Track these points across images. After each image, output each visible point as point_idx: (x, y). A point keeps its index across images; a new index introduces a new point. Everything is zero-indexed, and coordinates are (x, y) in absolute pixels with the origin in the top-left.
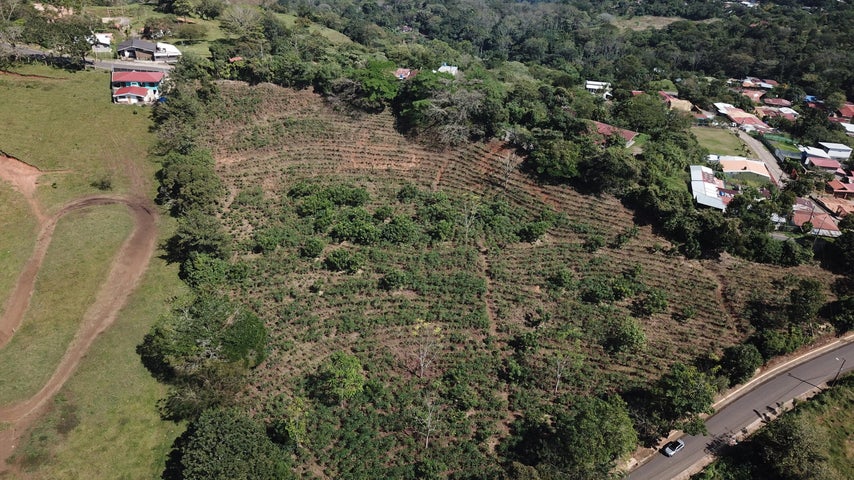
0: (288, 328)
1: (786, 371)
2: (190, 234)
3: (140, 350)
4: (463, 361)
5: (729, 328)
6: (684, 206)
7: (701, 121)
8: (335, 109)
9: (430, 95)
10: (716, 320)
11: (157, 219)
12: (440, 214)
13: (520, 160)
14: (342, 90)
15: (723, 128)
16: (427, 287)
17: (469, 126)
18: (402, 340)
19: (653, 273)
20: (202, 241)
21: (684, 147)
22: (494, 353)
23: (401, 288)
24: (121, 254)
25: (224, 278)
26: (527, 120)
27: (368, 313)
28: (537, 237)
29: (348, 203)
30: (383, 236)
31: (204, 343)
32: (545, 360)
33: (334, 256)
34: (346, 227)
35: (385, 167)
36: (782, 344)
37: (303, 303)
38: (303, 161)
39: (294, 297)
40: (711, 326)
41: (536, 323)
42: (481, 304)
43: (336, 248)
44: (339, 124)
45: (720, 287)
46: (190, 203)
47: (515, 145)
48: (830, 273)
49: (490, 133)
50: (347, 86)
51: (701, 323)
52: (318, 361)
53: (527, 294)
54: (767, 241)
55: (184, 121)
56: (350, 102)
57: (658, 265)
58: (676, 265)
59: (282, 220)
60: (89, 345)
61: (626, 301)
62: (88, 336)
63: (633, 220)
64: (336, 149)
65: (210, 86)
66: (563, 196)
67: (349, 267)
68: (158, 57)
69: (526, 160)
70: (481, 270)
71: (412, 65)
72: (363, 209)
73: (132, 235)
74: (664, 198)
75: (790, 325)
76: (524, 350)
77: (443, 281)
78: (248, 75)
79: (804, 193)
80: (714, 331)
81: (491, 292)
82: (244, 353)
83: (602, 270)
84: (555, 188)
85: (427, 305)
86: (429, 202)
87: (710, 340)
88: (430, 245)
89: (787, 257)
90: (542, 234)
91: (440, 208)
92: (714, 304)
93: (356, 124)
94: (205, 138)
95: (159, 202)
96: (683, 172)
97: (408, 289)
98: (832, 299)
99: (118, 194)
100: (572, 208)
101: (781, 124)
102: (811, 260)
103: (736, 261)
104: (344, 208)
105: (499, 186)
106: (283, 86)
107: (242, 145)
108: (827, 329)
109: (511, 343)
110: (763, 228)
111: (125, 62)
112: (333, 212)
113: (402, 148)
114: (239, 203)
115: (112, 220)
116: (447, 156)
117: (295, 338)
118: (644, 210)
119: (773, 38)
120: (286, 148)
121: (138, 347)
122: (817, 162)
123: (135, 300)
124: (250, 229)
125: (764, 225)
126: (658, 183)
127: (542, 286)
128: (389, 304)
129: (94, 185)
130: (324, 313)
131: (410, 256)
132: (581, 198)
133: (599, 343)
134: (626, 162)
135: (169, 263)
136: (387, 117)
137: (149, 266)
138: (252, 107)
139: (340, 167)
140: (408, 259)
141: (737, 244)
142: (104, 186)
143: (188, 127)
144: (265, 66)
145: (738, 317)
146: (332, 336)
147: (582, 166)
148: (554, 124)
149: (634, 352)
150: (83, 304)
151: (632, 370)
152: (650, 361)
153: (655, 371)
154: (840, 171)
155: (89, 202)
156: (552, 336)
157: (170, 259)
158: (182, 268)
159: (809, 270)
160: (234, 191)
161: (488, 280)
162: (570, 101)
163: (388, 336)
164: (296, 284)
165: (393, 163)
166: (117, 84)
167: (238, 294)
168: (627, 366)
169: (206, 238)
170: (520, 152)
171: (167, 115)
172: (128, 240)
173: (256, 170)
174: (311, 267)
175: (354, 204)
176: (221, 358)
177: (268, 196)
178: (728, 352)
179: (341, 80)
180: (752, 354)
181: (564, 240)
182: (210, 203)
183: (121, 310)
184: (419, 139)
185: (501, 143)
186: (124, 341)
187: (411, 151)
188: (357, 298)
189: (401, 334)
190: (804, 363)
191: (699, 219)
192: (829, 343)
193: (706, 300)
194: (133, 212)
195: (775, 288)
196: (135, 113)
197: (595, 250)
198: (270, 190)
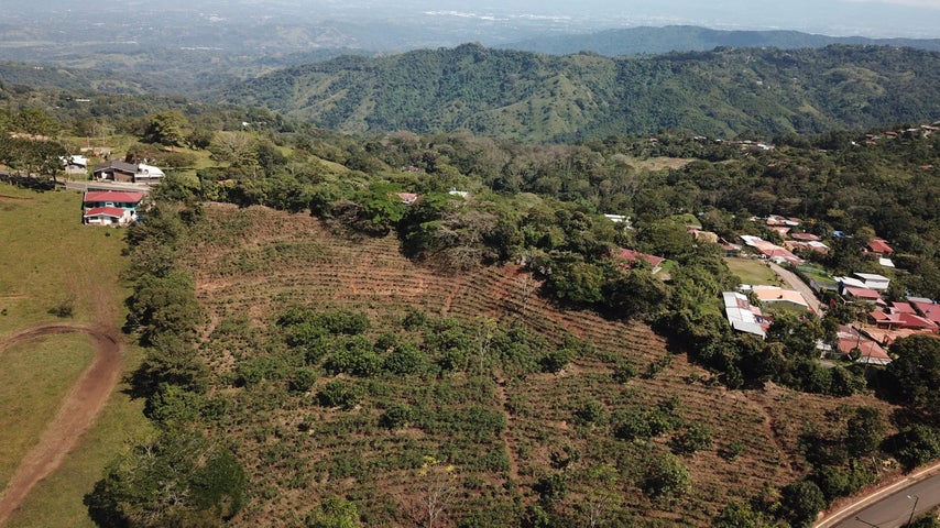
0: (272, 472)
1: (853, 515)
2: (161, 362)
3: (88, 500)
4: (480, 509)
5: (783, 466)
6: (721, 331)
7: (729, 251)
8: (334, 233)
9: (439, 217)
10: (767, 456)
11: (123, 349)
12: (452, 342)
13: (538, 284)
14: (342, 213)
15: (752, 258)
16: (437, 423)
17: (481, 249)
18: (407, 486)
19: (692, 406)
20: (174, 370)
21: (714, 271)
22: (516, 500)
23: (406, 425)
24: (77, 387)
25: (197, 416)
26: (544, 243)
27: (366, 455)
28: (561, 367)
29: (346, 331)
30: (386, 367)
31: (168, 487)
32: (576, 507)
33: (328, 388)
34: (341, 356)
35: (389, 293)
36: (844, 482)
37: (291, 444)
38: (296, 287)
39: (280, 436)
40: (763, 465)
41: (564, 464)
42: (501, 442)
43: (331, 380)
44: (339, 248)
45: (768, 420)
46: (163, 330)
47: (532, 269)
48: (887, 404)
49: (504, 257)
50: (348, 208)
51: (751, 460)
52: (306, 511)
53: (552, 432)
54: (814, 367)
55: (163, 243)
56: (351, 225)
57: (697, 397)
58: (717, 397)
59: (269, 350)
60: (24, 494)
61: (665, 437)
62: (24, 484)
63: (666, 347)
64: (334, 274)
65: (195, 206)
66: (587, 322)
67: (345, 403)
68: (139, 179)
69: (544, 284)
70: (499, 404)
71: (418, 189)
72: (363, 336)
73: (91, 367)
74: (698, 322)
75: (851, 461)
76: (551, 494)
77: (455, 416)
78: (238, 196)
79: (847, 321)
80: (767, 470)
81: (511, 429)
82: (217, 500)
83: (635, 403)
84: (578, 314)
85: (437, 445)
86: (437, 329)
87: (764, 480)
88: (440, 376)
89: (838, 386)
90: (566, 362)
91: (451, 336)
92: (763, 439)
93: (358, 249)
94: (186, 262)
95: (127, 330)
96: (715, 298)
97: (414, 427)
98: (893, 432)
99: (80, 322)
100: (599, 336)
101: (813, 257)
102: (864, 390)
103: (783, 391)
104: (343, 337)
105: (516, 312)
106: (277, 209)
107: (228, 269)
108: (892, 466)
109: (535, 488)
110: (808, 354)
111: (102, 182)
112: (328, 340)
113: (408, 272)
114: (221, 332)
115: (70, 351)
116: (457, 281)
117: (279, 483)
118: (679, 336)
119: (793, 177)
120: (277, 274)
121: (87, 497)
122: (854, 292)
123: (89, 440)
124: (232, 360)
125: (809, 350)
126: (690, 307)
127: (569, 422)
128: (392, 445)
129: (52, 312)
130: (314, 455)
131: (417, 389)
132: (606, 325)
133: (636, 485)
134: (654, 284)
135: (133, 398)
136: (392, 242)
137: (109, 401)
138: (241, 230)
139: (338, 294)
140: (414, 392)
141: (782, 371)
142: (64, 312)
143: (166, 249)
144: (257, 187)
145: (791, 453)
146: (324, 481)
147: (606, 290)
148: (574, 247)
149: (678, 495)
150: (23, 445)
151: (677, 516)
152: (696, 505)
153: (703, 517)
154: (880, 301)
155: (44, 331)
156: (584, 478)
157: (134, 394)
158: (148, 403)
159: (863, 399)
160: (215, 319)
161: (507, 415)
162: (590, 226)
163: (390, 482)
164: (282, 421)
165: (398, 288)
166: (90, 205)
167: (213, 434)
168: (671, 511)
169: (179, 367)
170: (538, 276)
171: (145, 235)
172: (86, 372)
173: (242, 296)
174: (301, 403)
175: (353, 332)
176: (187, 505)
177: (255, 324)
178: (785, 491)
179: (341, 201)
180: (813, 492)
181: (590, 371)
182: (187, 330)
183: (69, 453)
184: (426, 263)
185: (516, 267)
186: (68, 490)
187: (419, 275)
188: (354, 437)
189: (407, 479)
190: (871, 505)
191: (738, 345)
192: (896, 481)
193: (753, 434)
194: (94, 341)
195: (829, 420)
196: (107, 235)
197: (626, 381)
198: (257, 319)
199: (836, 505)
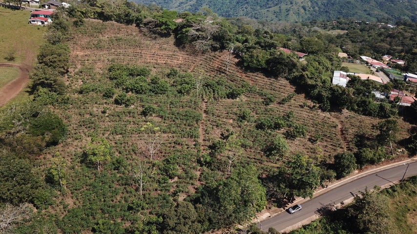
1: (374, 173)
5: (341, 148)
6: (322, 83)
7: (350, 60)
8: (144, 35)
9: (192, 26)
10: (334, 143)
13: (237, 60)
14: (148, 24)
17: (210, 42)
19: (301, 118)
20: (44, 80)
22: (199, 151)
23: (153, 115)
24: (5, 87)
28: (237, 97)
29: (138, 75)
30: (150, 90)
35: (164, 62)
38: (121, 56)
40: (330, 146)
41: (226, 138)
42: (198, 126)
44: (144, 41)
45: (340, 126)
48: (408, 124)
49: (223, 47)
50: (150, 22)
51: (325, 144)
53: (224, 123)
54: (369, 102)
56: (152, 31)
57: (305, 113)
58: (315, 114)
61: (283, 130)
63: (295, 91)
64: (140, 52)
65: (80, 19)
66: (257, 78)
67: (126, 103)
69: (239, 60)
70: (201, 110)
73: (14, 80)
74: (311, 78)
76: (216, 150)
77: (178, 113)
78: (102, 16)
80: (332, 149)
81: (204, 121)
84: (253, 74)
87: (329, 153)
89: (382, 113)
90: (241, 95)
92: (334, 135)
93: (154, 42)
97: (157, 116)
98: (407, 137)
99: (17, 63)
102: (397, 116)
103: (352, 114)
105: (223, 73)
106: (120, 23)
107: (90, 46)
108: (403, 151)
109: (210, 147)
113: (175, 53)
114: (80, 72)
115: (7, 73)
116: (199, 58)
117: (84, 134)
118: (301, 86)
120: (113, 50)
122: (413, 80)
124: (81, 83)
127: (234, 120)
129: (6, 58)
132: (266, 79)
133: (262, 150)
135: (30, 94)
136: (171, 40)
137: (18, 95)
138: (100, 30)
141: (351, 103)
142: (12, 59)
144: (111, 12)
145: (348, 142)
146: (106, 135)
147: (268, 62)
149: (282, 156)
151: (278, 166)
160: (79, 67)
161: (204, 115)
163: (139, 138)
164: (95, 109)
165: (169, 60)
166: (34, 16)
168: (276, 163)
169: (46, 79)
170: (237, 57)
173: (94, 58)
174: (106, 103)
177: (98, 70)
178: (336, 156)
179: (148, 19)
180: (350, 157)
181: (252, 99)
184: (185, 50)
185: (228, 53)
187: (180, 55)
191: (330, 90)
192: (403, 160)
193: (330, 133)
194: (20, 71)
195: (373, 129)
196: (39, 29)
197: (268, 105)
198: (100, 68)
199: (366, 168)
